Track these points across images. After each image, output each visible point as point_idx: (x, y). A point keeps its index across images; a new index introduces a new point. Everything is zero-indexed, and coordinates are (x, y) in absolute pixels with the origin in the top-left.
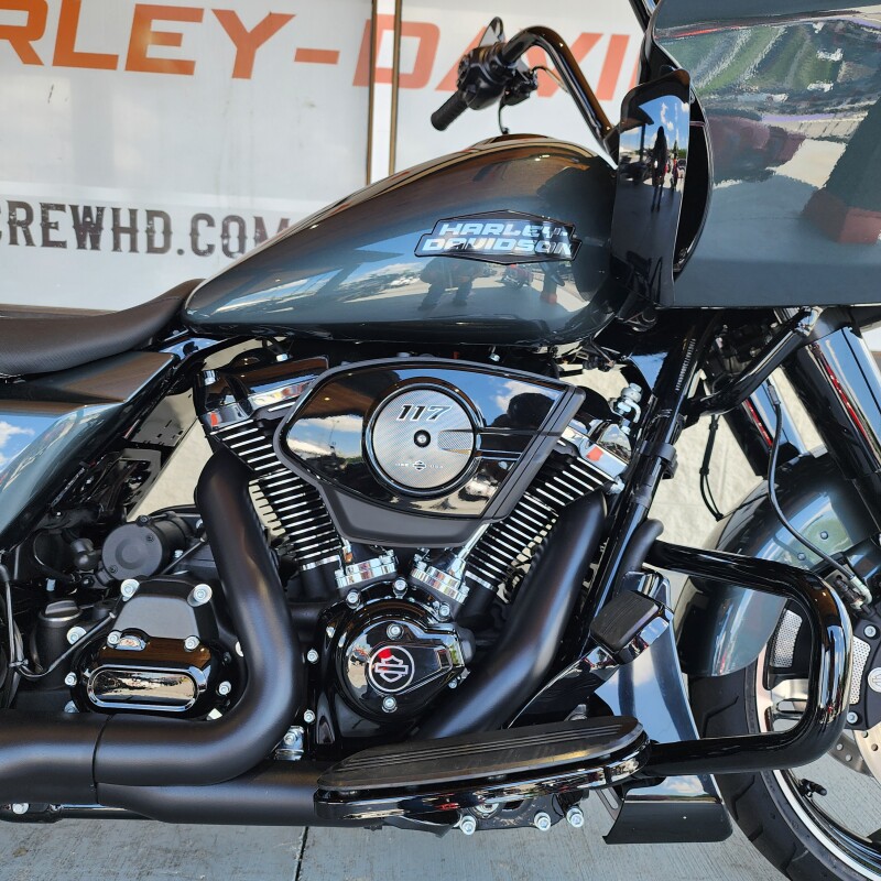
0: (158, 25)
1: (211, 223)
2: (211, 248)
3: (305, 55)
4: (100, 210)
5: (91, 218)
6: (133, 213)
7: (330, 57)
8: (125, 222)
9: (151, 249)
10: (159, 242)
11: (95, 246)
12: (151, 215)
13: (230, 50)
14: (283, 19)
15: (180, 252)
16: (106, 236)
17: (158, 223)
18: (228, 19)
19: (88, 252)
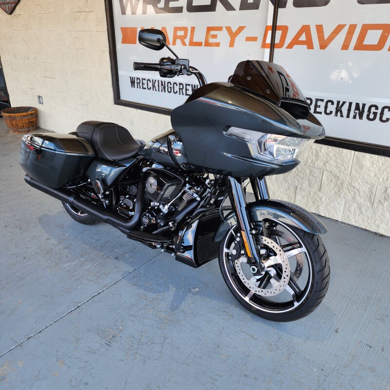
0: (212, 33)
3: (249, 39)
7: (254, 39)
13: (229, 38)
18: (229, 29)
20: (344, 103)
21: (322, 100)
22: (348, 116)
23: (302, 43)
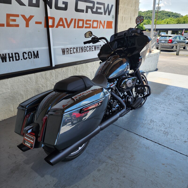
0: (11, 18)
1: (26, 53)
2: (27, 58)
3: (37, 23)
4: (6, 54)
5: (4, 56)
6: (12, 54)
7: (40, 23)
8: (11, 56)
9: (16, 60)
11: (6, 61)
12: (15, 54)
13: (25, 22)
14: (33, 16)
15: (22, 59)
16: (8, 59)
17: (17, 55)
18: (23, 16)
19: (5, 63)
20: (78, 47)
21: (72, 48)
22: (80, 52)
23: (61, 25)
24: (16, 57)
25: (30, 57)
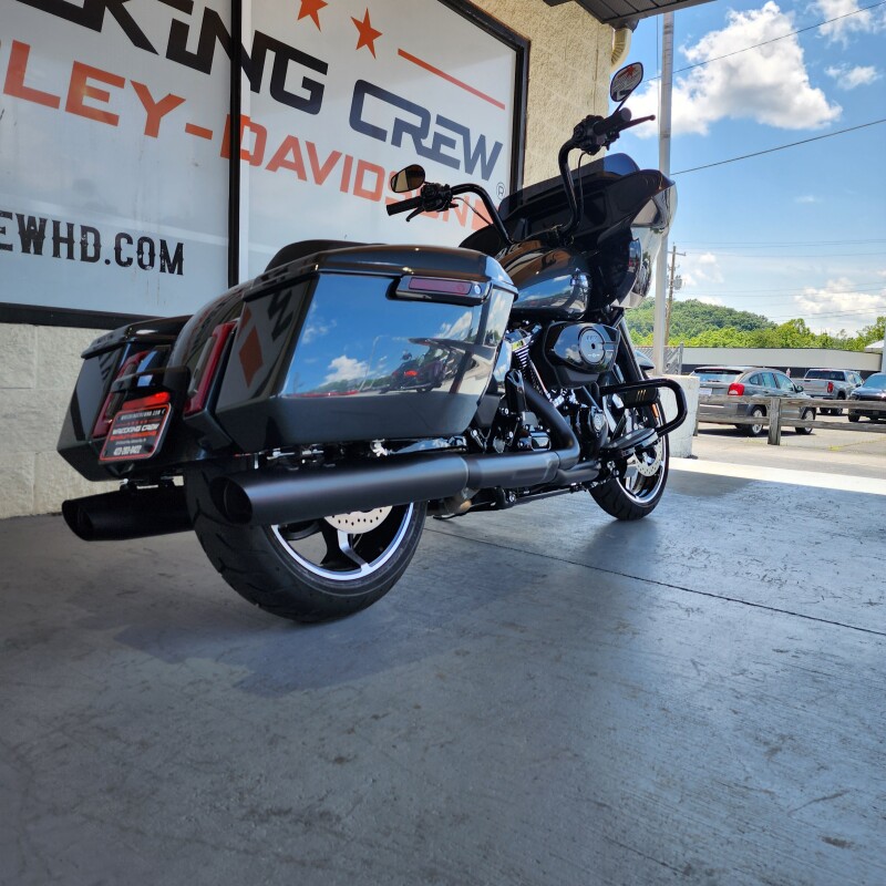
0: (91, 82)
1: (130, 241)
2: (130, 261)
3: (192, 129)
4: (43, 221)
5: (35, 227)
6: (70, 227)
8: (64, 233)
9: (85, 257)
10: (91, 252)
11: (38, 251)
12: (85, 230)
13: (143, 113)
14: (180, 101)
15: (107, 262)
16: (48, 244)
17: (91, 237)
18: (141, 90)
19: (32, 256)
23: (288, 165)
24: (84, 244)
25: (146, 261)
